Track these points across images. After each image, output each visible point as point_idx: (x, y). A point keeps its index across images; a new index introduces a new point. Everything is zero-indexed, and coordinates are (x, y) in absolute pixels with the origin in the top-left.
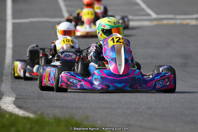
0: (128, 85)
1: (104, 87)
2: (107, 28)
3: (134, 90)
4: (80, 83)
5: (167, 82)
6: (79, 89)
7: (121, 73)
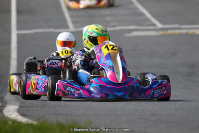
0: (128, 94)
1: (103, 95)
2: (94, 35)
4: (78, 92)
5: (164, 91)
6: (77, 98)
7: (120, 82)
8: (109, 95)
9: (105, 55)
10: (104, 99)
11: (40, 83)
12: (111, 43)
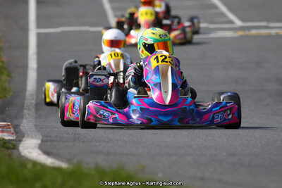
0: (177, 119)
1: (144, 121)
2: (150, 42)
3: (184, 125)
4: (113, 116)
5: (228, 115)
6: (111, 124)
7: (167, 102)
8: (151, 121)
9: (153, 68)
11: (77, 106)
12: (165, 53)
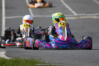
0: (69, 46)
2: (58, 18)
4: (45, 45)
5: (88, 45)
6: (45, 48)
7: (65, 40)
8: (59, 47)
9: (59, 27)
10: (57, 48)
11: (31, 42)
12: (63, 22)
